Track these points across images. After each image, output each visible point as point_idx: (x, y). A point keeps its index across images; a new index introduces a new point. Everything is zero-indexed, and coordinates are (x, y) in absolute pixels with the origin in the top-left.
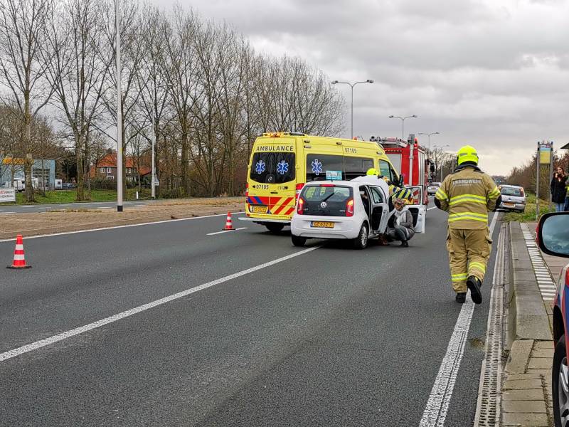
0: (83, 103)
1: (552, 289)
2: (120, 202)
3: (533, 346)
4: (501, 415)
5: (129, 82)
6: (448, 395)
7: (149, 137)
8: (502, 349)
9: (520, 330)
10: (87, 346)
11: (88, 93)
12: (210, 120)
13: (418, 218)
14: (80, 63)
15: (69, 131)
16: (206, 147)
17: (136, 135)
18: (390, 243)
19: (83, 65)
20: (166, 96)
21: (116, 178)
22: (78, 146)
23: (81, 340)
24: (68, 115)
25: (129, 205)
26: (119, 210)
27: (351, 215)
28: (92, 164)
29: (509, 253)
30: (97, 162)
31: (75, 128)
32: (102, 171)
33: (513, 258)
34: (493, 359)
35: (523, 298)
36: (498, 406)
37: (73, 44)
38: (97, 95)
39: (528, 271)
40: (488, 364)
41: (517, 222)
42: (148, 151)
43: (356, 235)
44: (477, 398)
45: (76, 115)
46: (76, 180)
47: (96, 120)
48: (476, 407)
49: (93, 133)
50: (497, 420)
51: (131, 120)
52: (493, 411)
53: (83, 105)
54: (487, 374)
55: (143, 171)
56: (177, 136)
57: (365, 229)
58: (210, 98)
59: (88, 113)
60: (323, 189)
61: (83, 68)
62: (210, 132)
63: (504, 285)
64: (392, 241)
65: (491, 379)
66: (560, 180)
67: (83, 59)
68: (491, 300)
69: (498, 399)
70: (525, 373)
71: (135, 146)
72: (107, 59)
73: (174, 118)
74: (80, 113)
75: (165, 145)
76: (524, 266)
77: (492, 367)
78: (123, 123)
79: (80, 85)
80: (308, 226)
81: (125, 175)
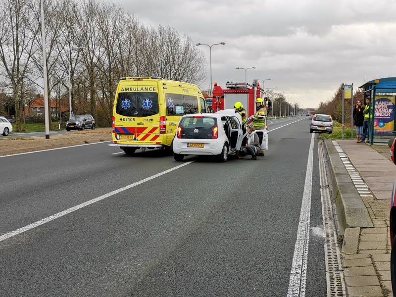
0: (18, 62)
1: (364, 188)
2: (47, 132)
3: (360, 232)
4: (346, 288)
5: (51, 46)
6: (304, 273)
7: (66, 85)
8: (337, 234)
9: (348, 220)
10: (25, 244)
11: (21, 54)
12: (110, 72)
13: (263, 139)
14: (15, 33)
15: (9, 82)
16: (108, 92)
17: (57, 84)
18: (243, 157)
19: (17, 34)
20: (78, 56)
21: (44, 115)
22: (15, 92)
23: (20, 239)
24: (7, 70)
25: (54, 134)
26: (46, 138)
27: (216, 138)
28: (26, 105)
29: (328, 162)
30: (29, 104)
31: (12, 79)
32: (34, 110)
33: (333, 166)
34: (331, 243)
35: (346, 195)
36: (342, 281)
37: (9, 19)
38: (28, 56)
39: (345, 176)
40: (328, 247)
41: (329, 140)
42: (66, 95)
43: (220, 152)
44: (325, 275)
45: (13, 71)
46: (15, 116)
47: (28, 74)
48: (326, 282)
49: (26, 83)
50: (344, 293)
51: (53, 73)
52: (339, 285)
53: (18, 63)
54: (329, 255)
55: (63, 109)
56: (87, 84)
57: (226, 147)
58: (109, 57)
59: (22, 69)
60: (195, 120)
61: (17, 36)
62: (110, 80)
63: (328, 186)
64: (245, 156)
65: (333, 259)
66: (359, 110)
67: (17, 30)
68: (322, 197)
69: (342, 275)
70: (357, 253)
71: (57, 92)
72: (34, 29)
73: (84, 71)
74: (15, 68)
75: (78, 91)
76: (341, 171)
77: (332, 250)
78: (48, 75)
79: (15, 49)
80: (185, 146)
81: (50, 113)
